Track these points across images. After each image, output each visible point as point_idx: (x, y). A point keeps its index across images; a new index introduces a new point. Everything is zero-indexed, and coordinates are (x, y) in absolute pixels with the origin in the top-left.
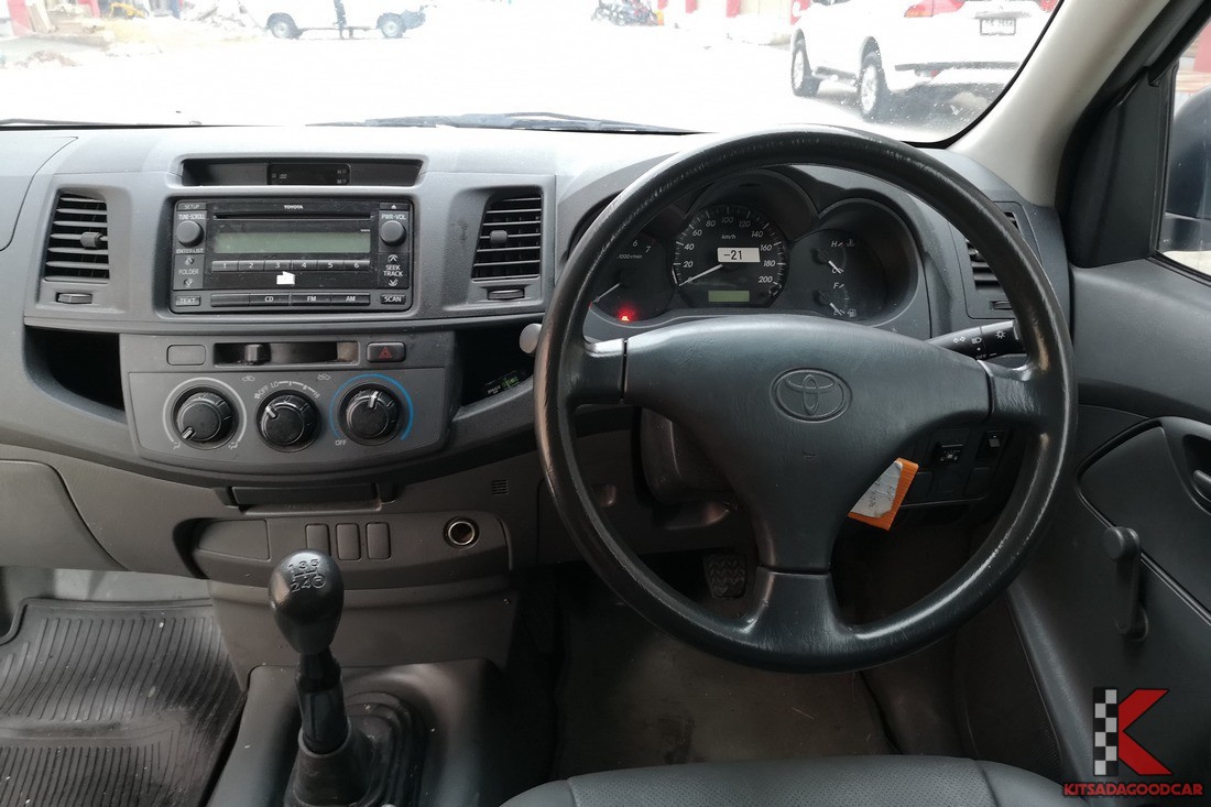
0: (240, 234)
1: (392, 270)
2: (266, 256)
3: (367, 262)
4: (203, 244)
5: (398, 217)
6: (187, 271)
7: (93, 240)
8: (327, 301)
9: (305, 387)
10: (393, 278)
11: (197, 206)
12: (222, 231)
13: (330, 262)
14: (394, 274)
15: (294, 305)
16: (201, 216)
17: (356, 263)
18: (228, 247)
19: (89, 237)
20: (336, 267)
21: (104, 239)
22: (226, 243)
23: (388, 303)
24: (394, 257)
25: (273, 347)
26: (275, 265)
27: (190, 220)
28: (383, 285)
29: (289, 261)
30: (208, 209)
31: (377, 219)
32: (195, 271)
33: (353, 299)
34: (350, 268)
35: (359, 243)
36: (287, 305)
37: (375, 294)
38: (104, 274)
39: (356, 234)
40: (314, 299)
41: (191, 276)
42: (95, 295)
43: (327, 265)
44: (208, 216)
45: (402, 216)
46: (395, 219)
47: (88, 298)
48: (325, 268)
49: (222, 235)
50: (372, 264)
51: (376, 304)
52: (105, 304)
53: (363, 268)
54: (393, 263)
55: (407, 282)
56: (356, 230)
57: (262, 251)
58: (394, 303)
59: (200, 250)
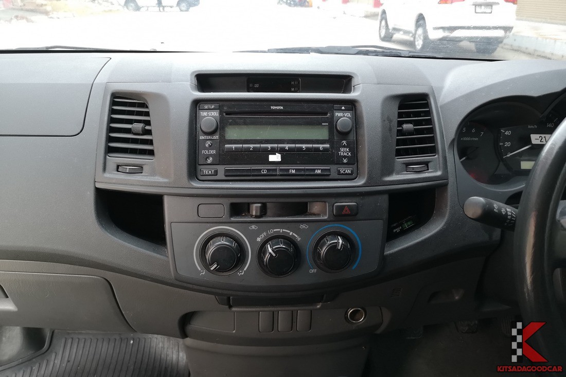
0: (243, 126)
1: (344, 152)
2: (261, 142)
3: (327, 146)
4: (218, 133)
5: (346, 115)
6: (208, 152)
7: (141, 129)
8: (302, 173)
9: (291, 233)
10: (345, 157)
11: (213, 107)
12: (231, 124)
13: (304, 146)
14: (345, 154)
15: (281, 175)
16: (216, 114)
17: (321, 146)
18: (235, 135)
19: (138, 127)
20: (308, 149)
21: (147, 128)
22: (233, 133)
23: (342, 174)
24: (344, 142)
25: (269, 205)
26: (268, 148)
27: (209, 117)
28: (339, 161)
29: (276, 145)
30: (220, 109)
31: (333, 116)
32: (213, 152)
33: (319, 172)
34: (317, 149)
35: (321, 133)
36: (276, 175)
37: (333, 168)
38: (151, 153)
39: (320, 126)
40: (294, 172)
41: (211, 155)
42: (144, 167)
43: (302, 148)
44: (221, 113)
45: (348, 114)
46: (344, 116)
47: (139, 169)
48: (301, 149)
49: (230, 126)
50: (332, 147)
51: (334, 174)
52: (153, 174)
53: (325, 150)
54: (344, 146)
55: (354, 160)
56: (318, 123)
57: (258, 138)
58: (347, 174)
59: (216, 137)
